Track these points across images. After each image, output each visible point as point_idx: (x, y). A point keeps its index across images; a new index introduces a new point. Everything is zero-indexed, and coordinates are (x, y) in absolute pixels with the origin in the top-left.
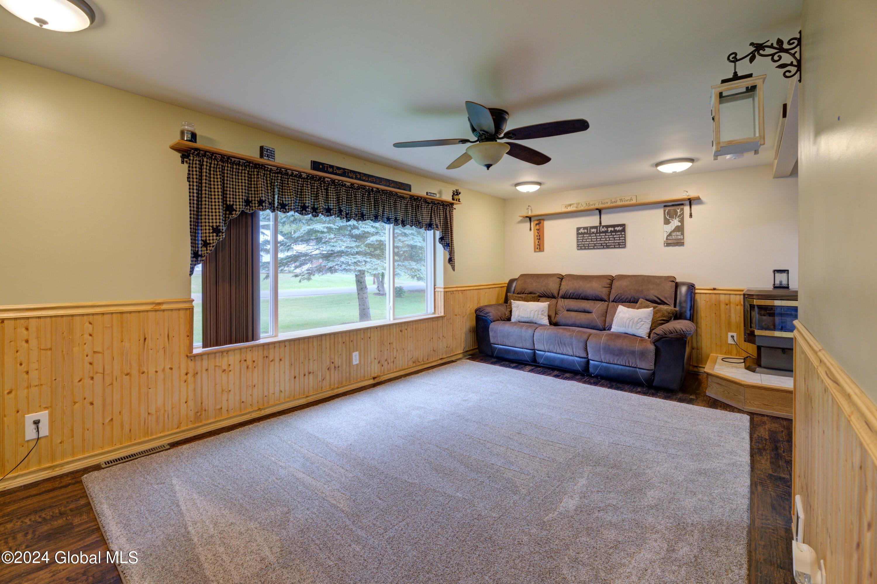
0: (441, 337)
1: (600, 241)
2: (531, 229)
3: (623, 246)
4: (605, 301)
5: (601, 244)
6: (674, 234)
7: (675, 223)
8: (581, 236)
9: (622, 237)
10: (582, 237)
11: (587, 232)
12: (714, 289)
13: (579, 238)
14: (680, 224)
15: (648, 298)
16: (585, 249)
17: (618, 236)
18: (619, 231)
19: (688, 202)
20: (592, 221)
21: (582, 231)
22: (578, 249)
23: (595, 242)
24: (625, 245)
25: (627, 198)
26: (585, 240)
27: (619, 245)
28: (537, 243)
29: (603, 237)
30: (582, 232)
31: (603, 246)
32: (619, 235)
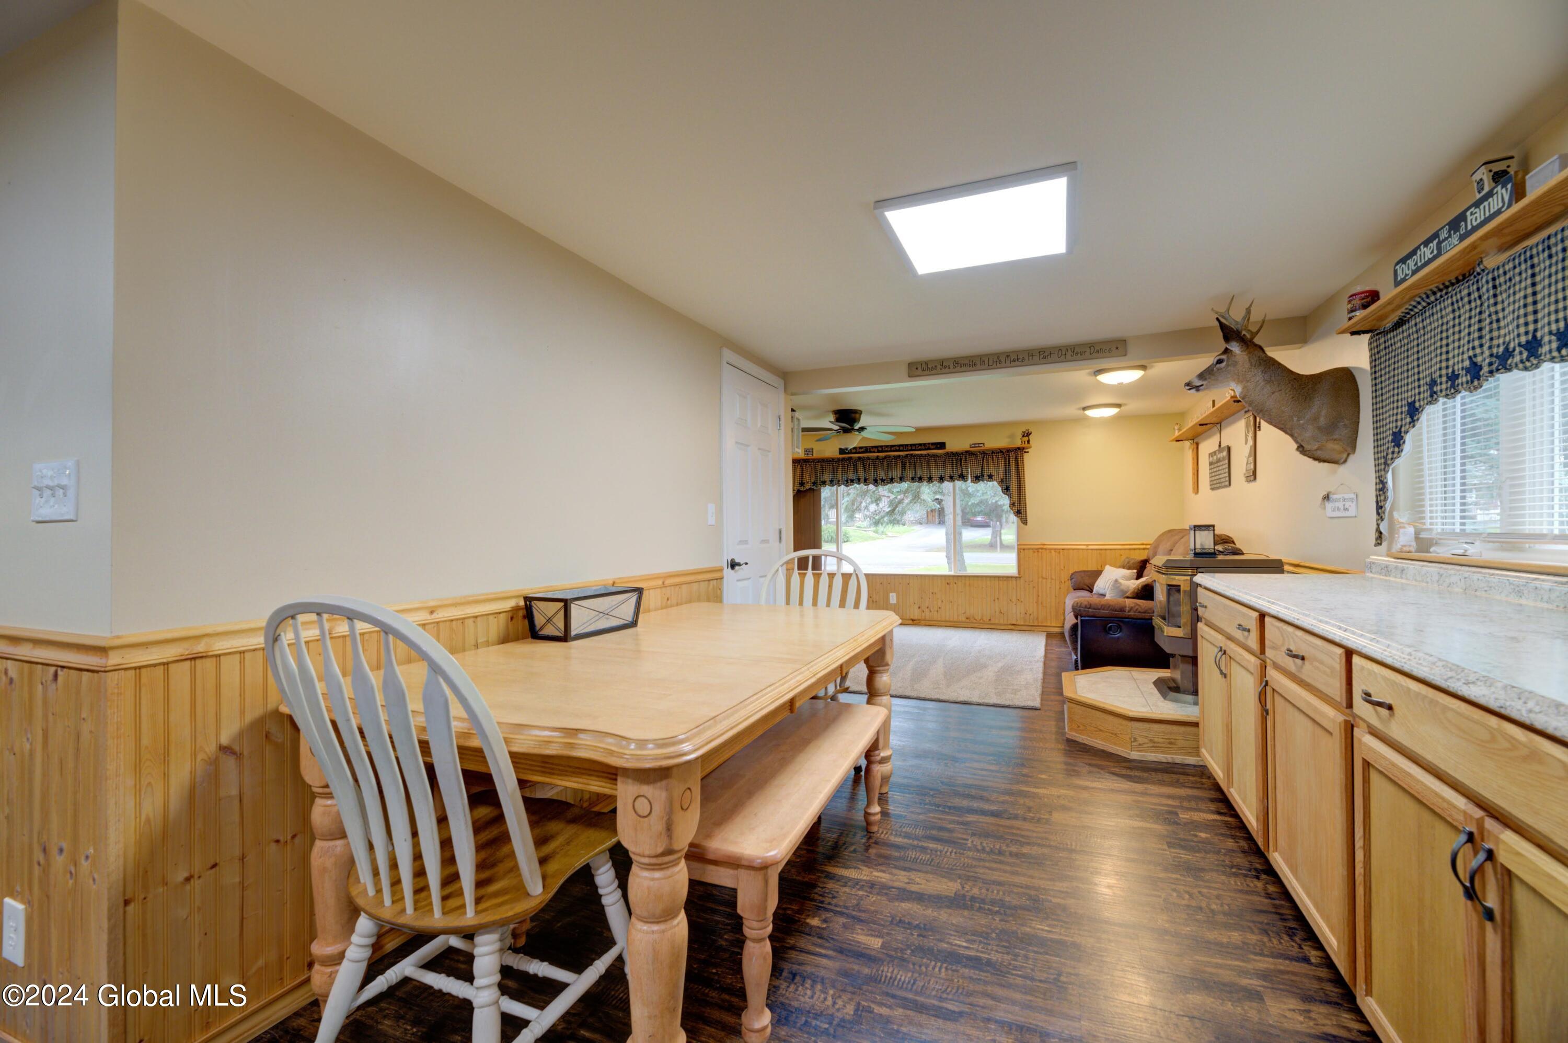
0: (1014, 599)
1: (1219, 475)
3: (1228, 483)
5: (1219, 479)
6: (1249, 461)
7: (1249, 441)
8: (1211, 467)
11: (1213, 459)
13: (1210, 471)
14: (1252, 443)
22: (1211, 489)
23: (1217, 477)
24: (1230, 480)
26: (1213, 474)
27: (1226, 481)
28: (1194, 480)
29: (1220, 468)
30: (1211, 462)
31: (1221, 483)
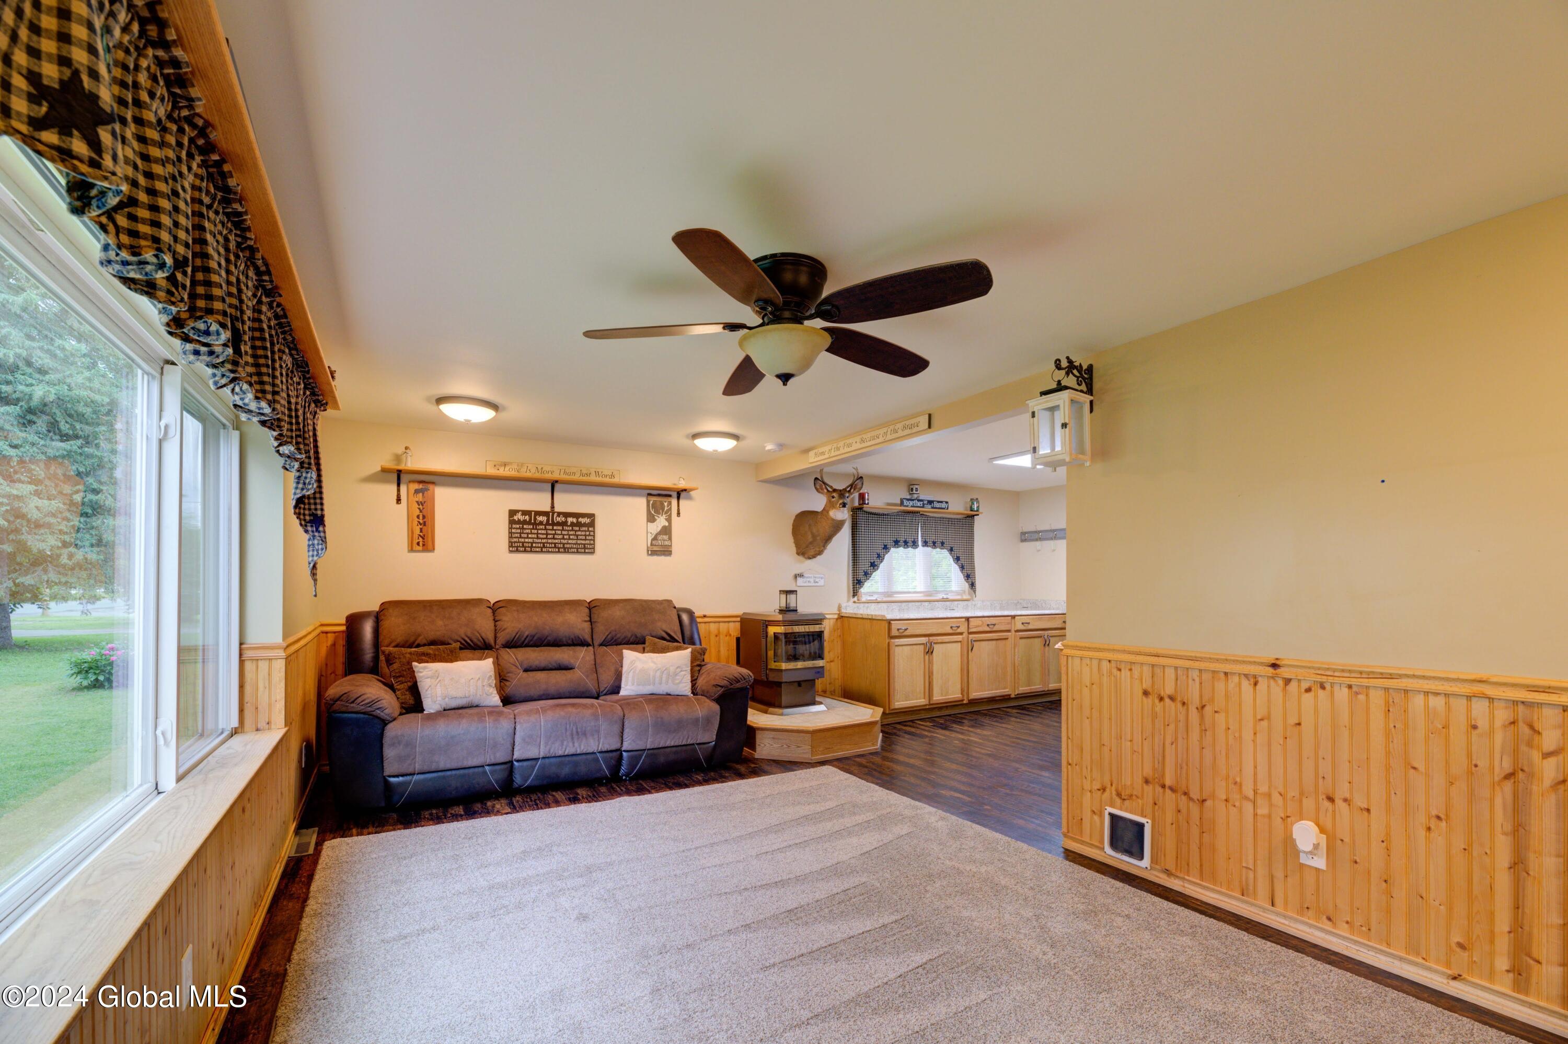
1: (554, 538)
2: (399, 500)
3: (590, 551)
4: (588, 645)
5: (555, 544)
6: (660, 537)
7: (661, 521)
8: (518, 526)
9: (589, 535)
10: (519, 528)
11: (530, 519)
12: (705, 616)
13: (513, 531)
14: (667, 524)
15: (654, 634)
16: (525, 551)
17: (583, 533)
18: (585, 525)
19: (675, 494)
20: (538, 501)
21: (519, 517)
22: (511, 551)
23: (544, 541)
24: (594, 548)
25: (606, 473)
26: (526, 536)
27: (585, 548)
28: (417, 531)
29: (559, 532)
30: (519, 520)
31: (559, 548)
32: (585, 531)
